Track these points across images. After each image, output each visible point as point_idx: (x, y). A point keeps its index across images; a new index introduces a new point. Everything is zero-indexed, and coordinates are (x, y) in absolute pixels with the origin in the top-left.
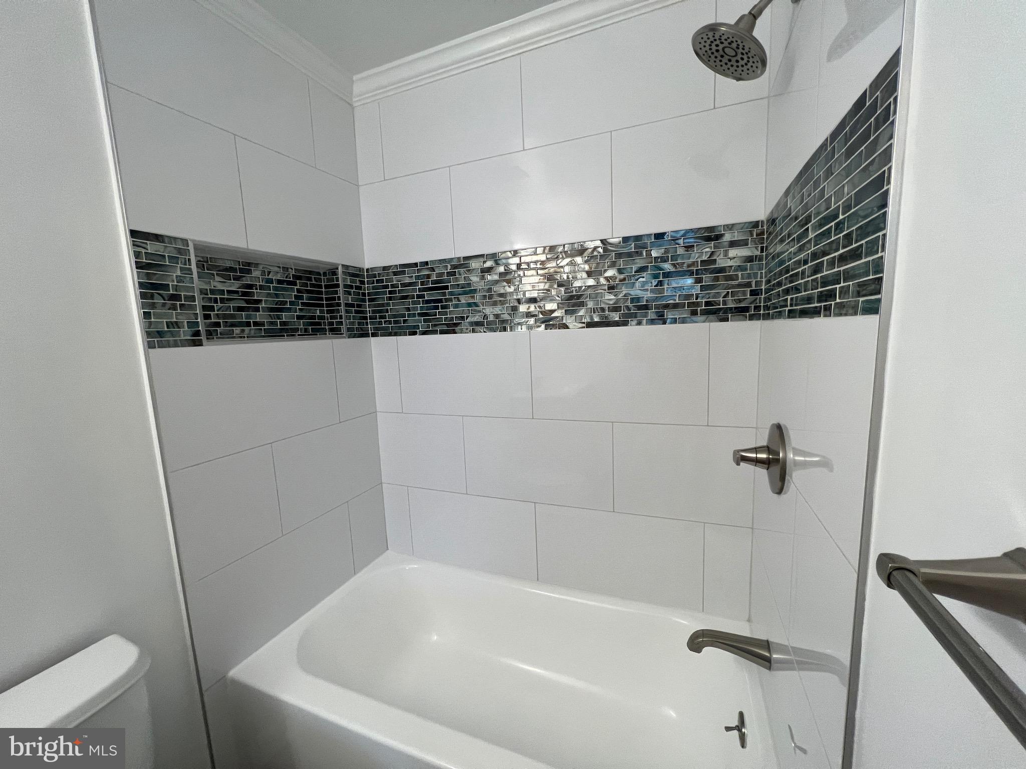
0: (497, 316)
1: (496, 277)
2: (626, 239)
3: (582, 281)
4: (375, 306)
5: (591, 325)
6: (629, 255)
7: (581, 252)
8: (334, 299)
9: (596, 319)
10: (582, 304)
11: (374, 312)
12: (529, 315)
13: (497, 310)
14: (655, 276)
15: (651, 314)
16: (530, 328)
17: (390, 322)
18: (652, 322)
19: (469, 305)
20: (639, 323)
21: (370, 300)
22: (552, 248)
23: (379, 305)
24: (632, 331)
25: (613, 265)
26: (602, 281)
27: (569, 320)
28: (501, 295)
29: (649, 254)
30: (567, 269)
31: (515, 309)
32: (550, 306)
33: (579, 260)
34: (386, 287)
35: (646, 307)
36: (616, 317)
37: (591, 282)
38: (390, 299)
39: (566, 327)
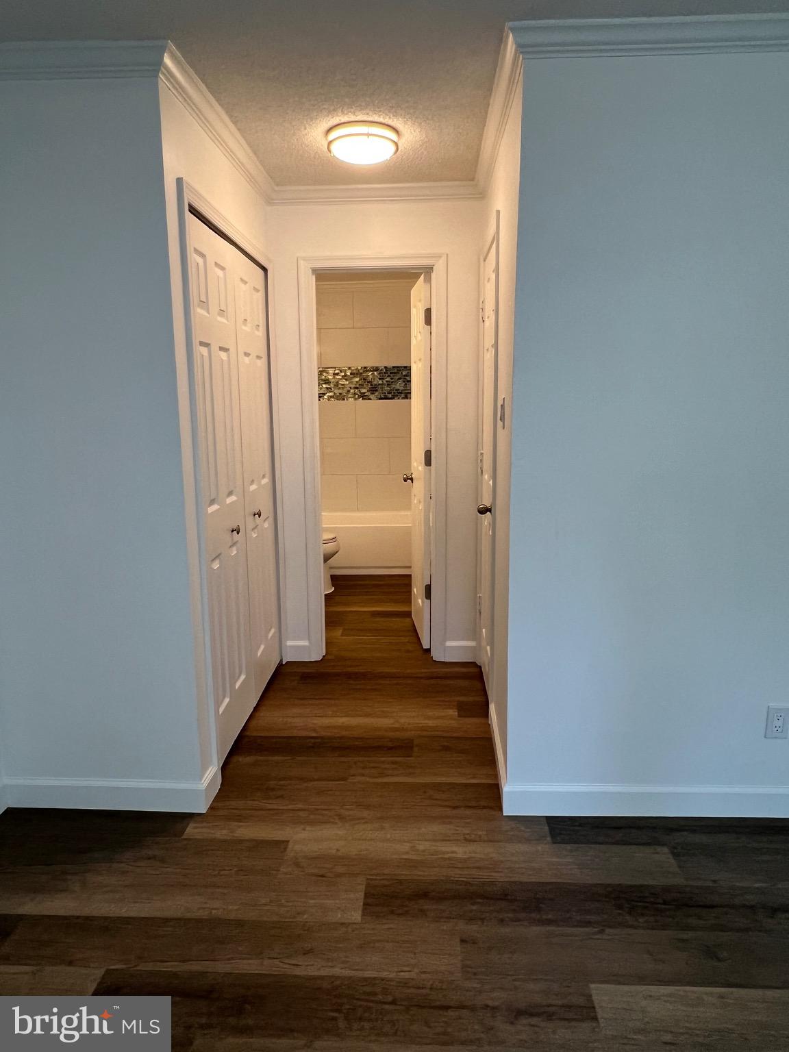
0: (340, 394)
1: (341, 377)
2: (393, 367)
3: (377, 381)
5: (381, 399)
6: (395, 373)
7: (376, 369)
9: (383, 397)
10: (377, 390)
12: (355, 394)
13: (340, 391)
14: (404, 382)
15: (403, 396)
16: (355, 399)
18: (403, 398)
19: (327, 388)
20: (399, 399)
22: (365, 368)
24: (396, 401)
25: (389, 376)
26: (385, 382)
27: (371, 396)
28: (342, 385)
29: (402, 373)
30: (371, 377)
31: (349, 391)
32: (364, 391)
33: (375, 373)
35: (401, 393)
36: (390, 396)
37: (380, 382)
39: (370, 399)
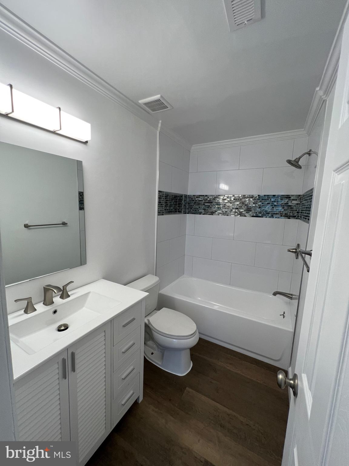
0: (226, 212)
1: (227, 201)
2: (265, 195)
3: (252, 205)
4: (189, 205)
5: (253, 216)
6: (265, 199)
7: (252, 197)
8: (181, 203)
9: (254, 215)
10: (251, 211)
11: (189, 207)
12: (235, 212)
13: (226, 210)
14: (272, 206)
15: (270, 215)
16: (235, 216)
17: (193, 210)
18: (270, 217)
19: (218, 208)
20: (266, 217)
21: (188, 204)
22: (244, 196)
23: (191, 205)
24: (264, 219)
25: (261, 201)
26: (257, 205)
27: (247, 215)
28: (228, 206)
29: (271, 200)
30: (248, 201)
31: (231, 210)
32: (241, 210)
33: (251, 199)
34: (194, 201)
35: (269, 213)
36: (260, 215)
37: (254, 205)
38: (194, 204)
39: (246, 216)
